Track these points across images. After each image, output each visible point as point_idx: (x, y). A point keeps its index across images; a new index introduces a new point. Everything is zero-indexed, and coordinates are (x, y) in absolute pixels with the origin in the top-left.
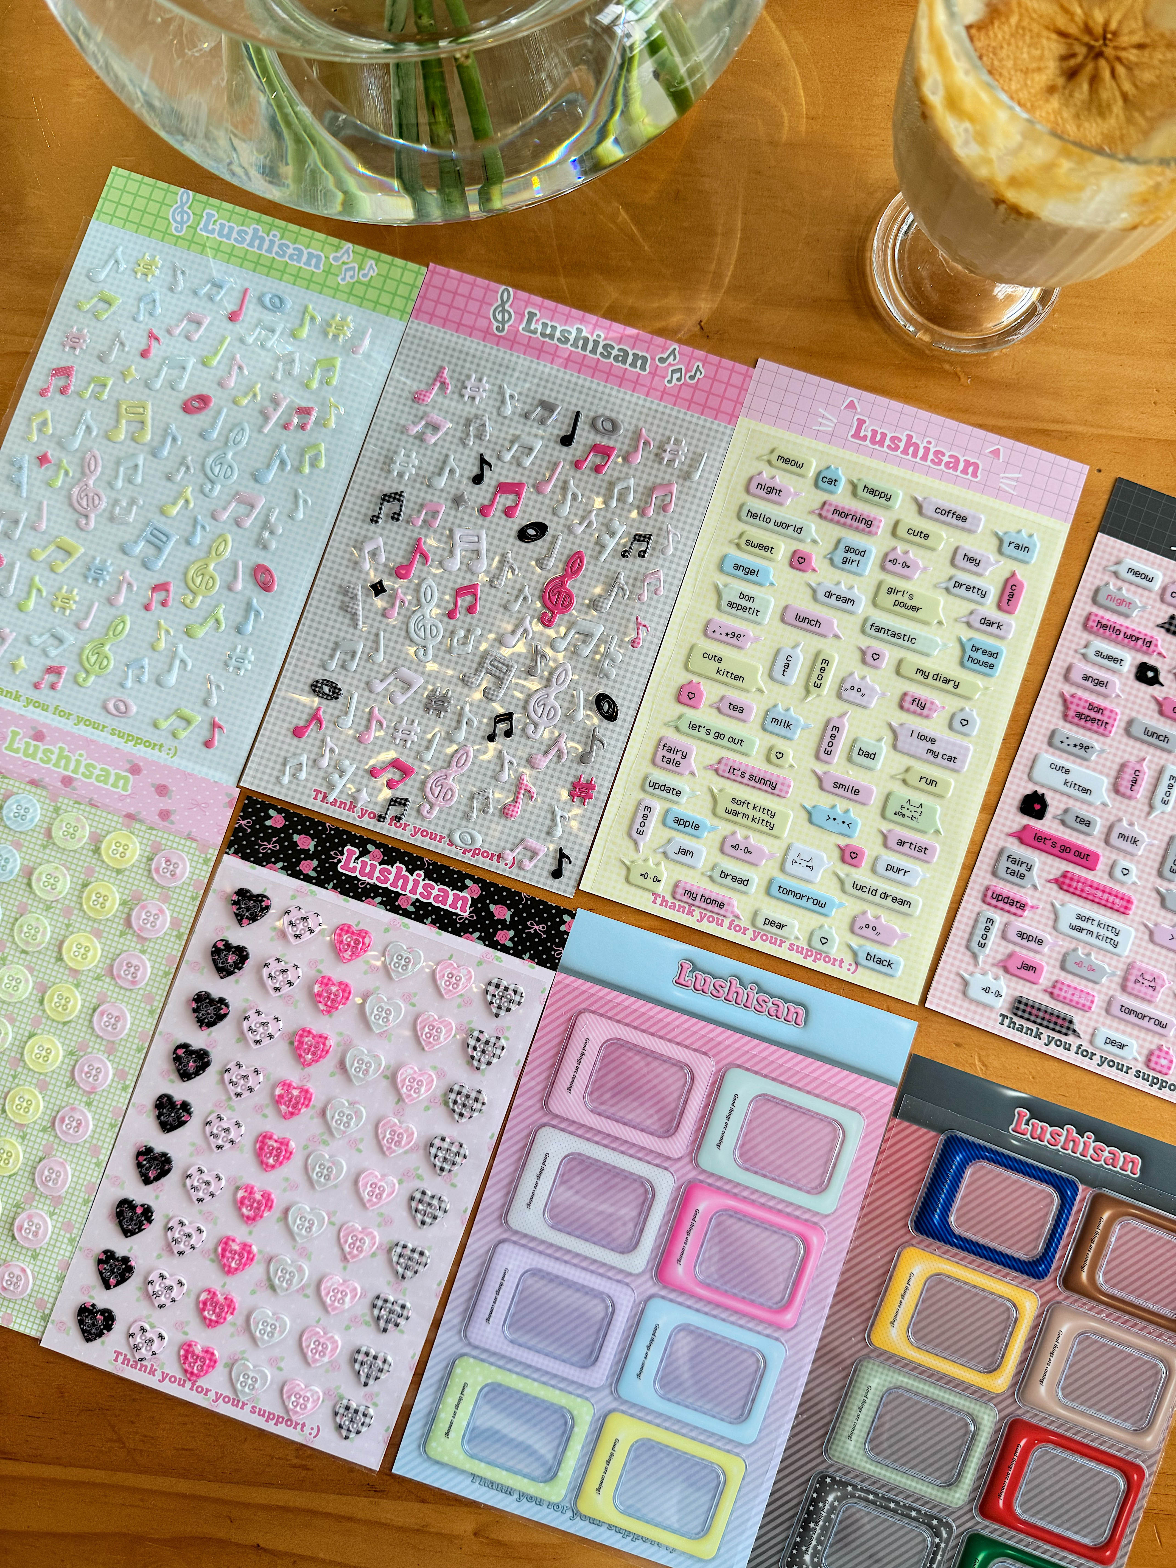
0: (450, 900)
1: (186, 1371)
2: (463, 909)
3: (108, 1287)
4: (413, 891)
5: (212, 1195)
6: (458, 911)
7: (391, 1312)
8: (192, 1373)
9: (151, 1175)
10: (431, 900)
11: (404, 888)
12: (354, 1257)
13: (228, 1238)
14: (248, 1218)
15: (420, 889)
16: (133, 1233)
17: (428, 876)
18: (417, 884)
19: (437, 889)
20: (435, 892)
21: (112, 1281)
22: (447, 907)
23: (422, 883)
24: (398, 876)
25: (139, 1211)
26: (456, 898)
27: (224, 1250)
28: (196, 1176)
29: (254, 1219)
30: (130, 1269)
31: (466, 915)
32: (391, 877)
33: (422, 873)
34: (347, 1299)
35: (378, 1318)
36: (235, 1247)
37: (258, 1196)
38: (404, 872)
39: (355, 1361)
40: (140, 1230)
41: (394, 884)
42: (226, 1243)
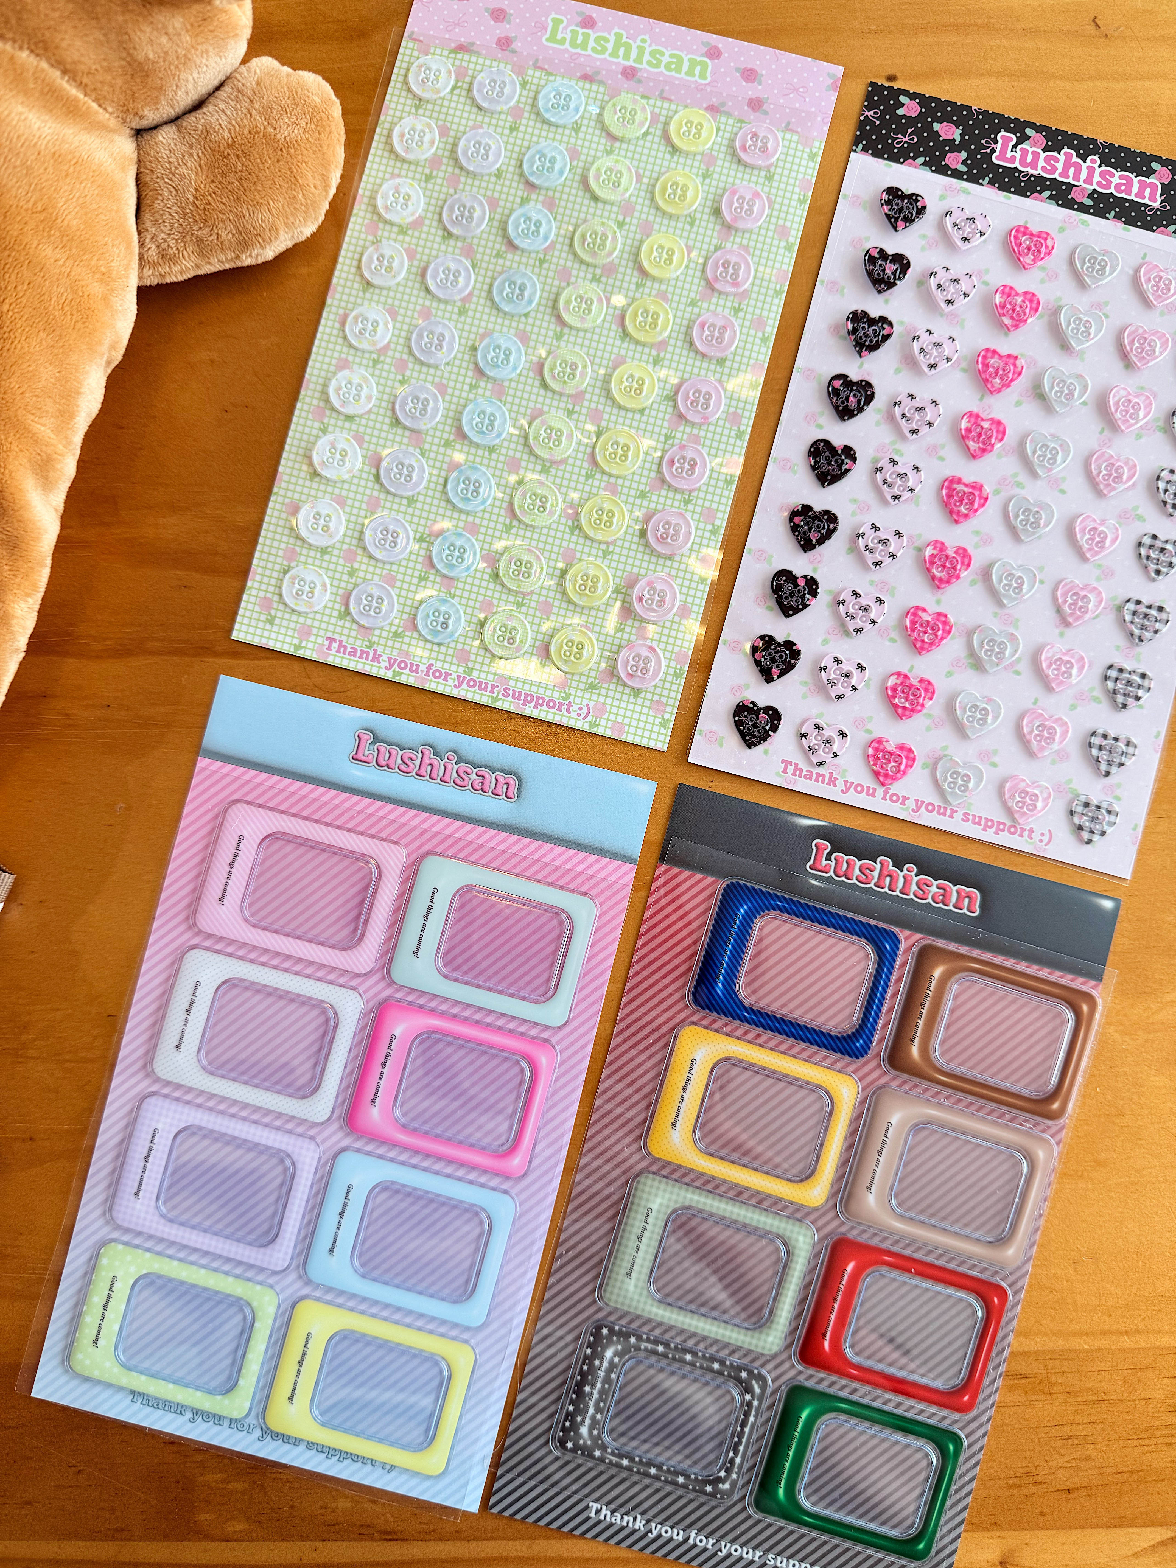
0: (1135, 188)
1: (877, 774)
2: (1152, 198)
3: (769, 679)
4: (1089, 180)
5: (893, 556)
6: (1146, 201)
7: (1129, 683)
8: (886, 776)
9: (814, 537)
10: (1112, 190)
11: (1077, 177)
12: (1078, 618)
13: (917, 608)
14: (941, 580)
15: (1097, 178)
16: (797, 611)
17: (1104, 161)
18: (1091, 170)
19: (1117, 177)
20: (1116, 180)
21: (775, 671)
22: (1132, 197)
23: (1098, 171)
24: (1068, 164)
25: (802, 583)
26: (1143, 186)
27: (913, 623)
28: (871, 534)
29: (948, 582)
30: (796, 655)
31: (1157, 205)
32: (1060, 166)
33: (1096, 158)
34: (1074, 671)
35: (1115, 692)
36: (926, 617)
37: (951, 553)
38: (1075, 159)
39: (1090, 745)
40: (805, 606)
41: (1065, 173)
42: (915, 614)
